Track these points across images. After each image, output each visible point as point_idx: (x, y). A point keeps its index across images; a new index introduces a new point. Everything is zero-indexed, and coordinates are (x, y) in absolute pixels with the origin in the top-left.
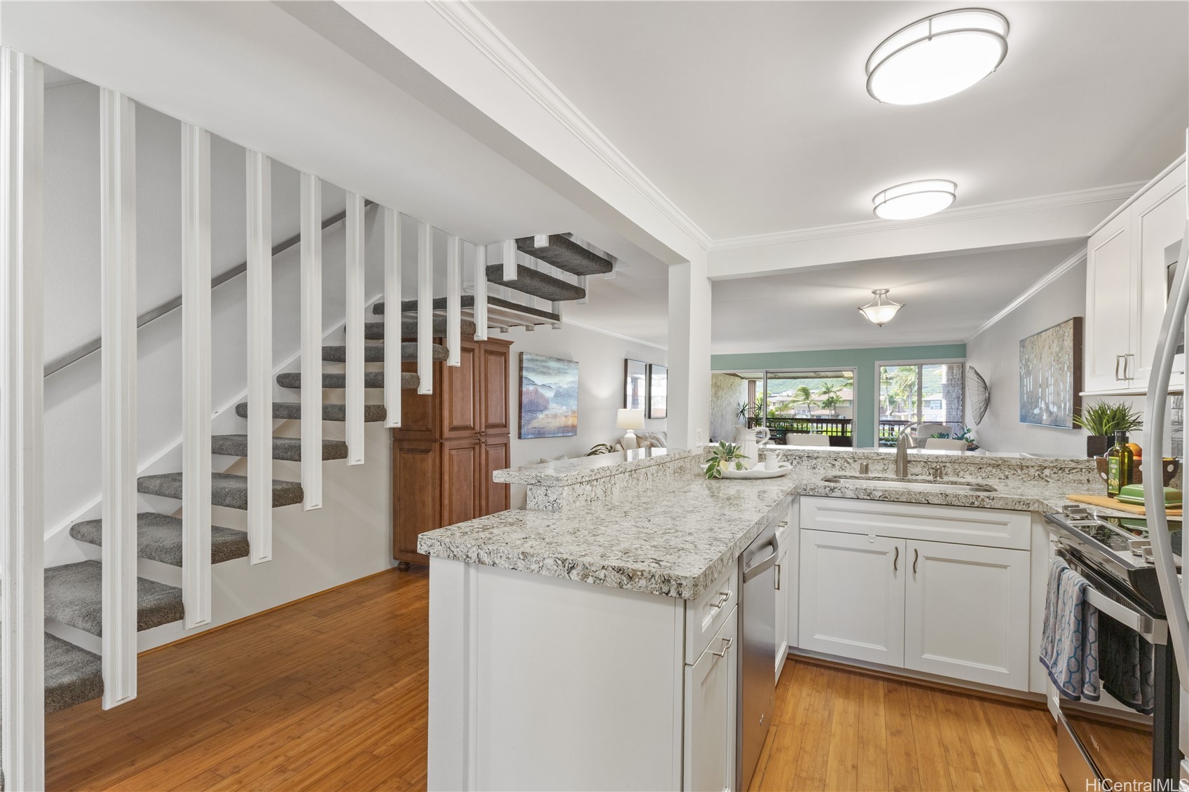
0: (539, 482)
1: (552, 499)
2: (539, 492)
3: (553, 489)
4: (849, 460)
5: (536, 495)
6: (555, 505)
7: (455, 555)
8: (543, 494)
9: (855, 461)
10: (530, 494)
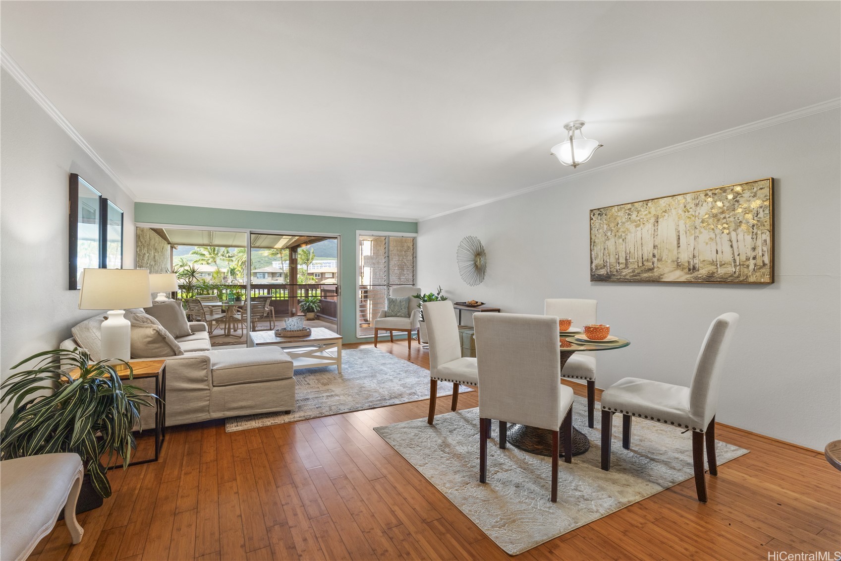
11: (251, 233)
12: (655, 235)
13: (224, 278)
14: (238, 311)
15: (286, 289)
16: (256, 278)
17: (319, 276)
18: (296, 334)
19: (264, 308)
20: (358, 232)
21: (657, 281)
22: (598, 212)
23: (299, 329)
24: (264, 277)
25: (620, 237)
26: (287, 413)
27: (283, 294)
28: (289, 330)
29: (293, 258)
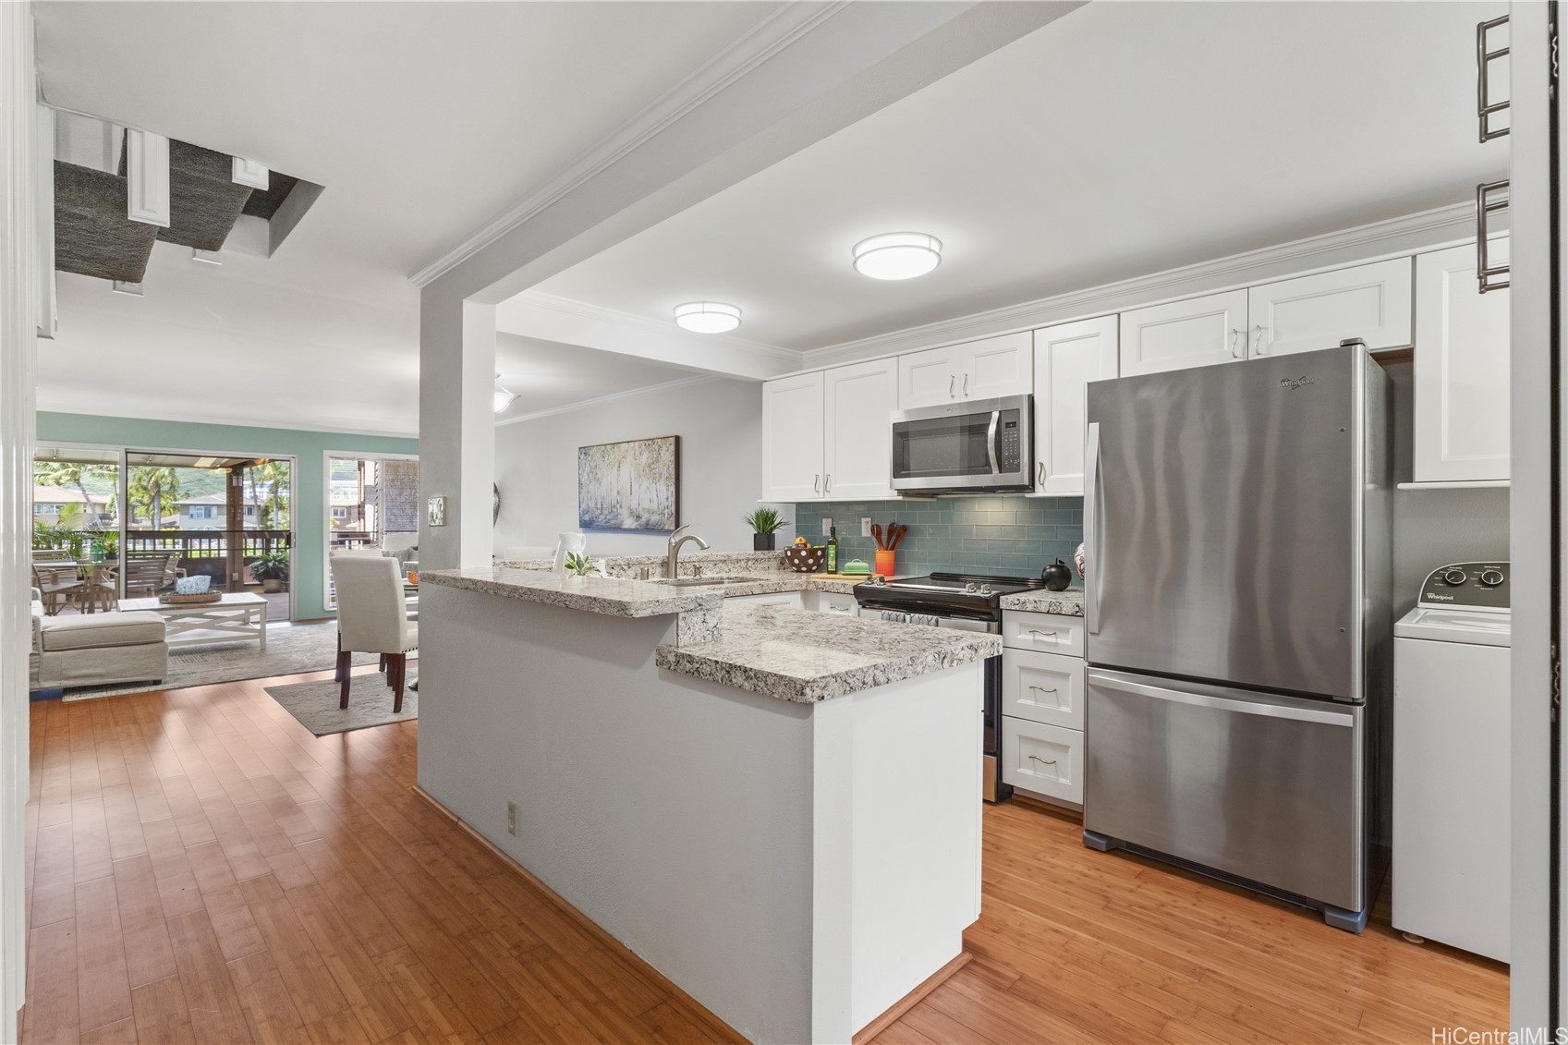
0: (700, 605)
1: (711, 625)
2: (695, 619)
3: (712, 613)
4: (625, 567)
5: (691, 625)
6: (715, 632)
7: (851, 688)
8: (699, 621)
9: (629, 568)
10: (684, 625)
11: (127, 453)
12: (618, 481)
13: (103, 517)
14: (112, 576)
15: (222, 538)
16: (187, 517)
17: (342, 514)
18: (192, 599)
19: (163, 570)
20: (326, 453)
21: (618, 529)
22: (584, 450)
23: (199, 592)
24: (208, 515)
25: (598, 481)
26: (157, 683)
27: (220, 549)
28: (183, 593)
29: (234, 484)
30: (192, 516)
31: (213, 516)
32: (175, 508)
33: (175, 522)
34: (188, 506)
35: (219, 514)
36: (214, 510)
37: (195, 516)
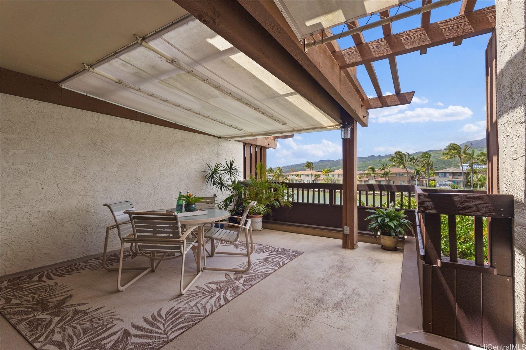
30: (440, 177)
31: (447, 176)
32: (434, 173)
33: (434, 179)
34: (438, 173)
35: (449, 176)
36: (448, 175)
37: (441, 177)
